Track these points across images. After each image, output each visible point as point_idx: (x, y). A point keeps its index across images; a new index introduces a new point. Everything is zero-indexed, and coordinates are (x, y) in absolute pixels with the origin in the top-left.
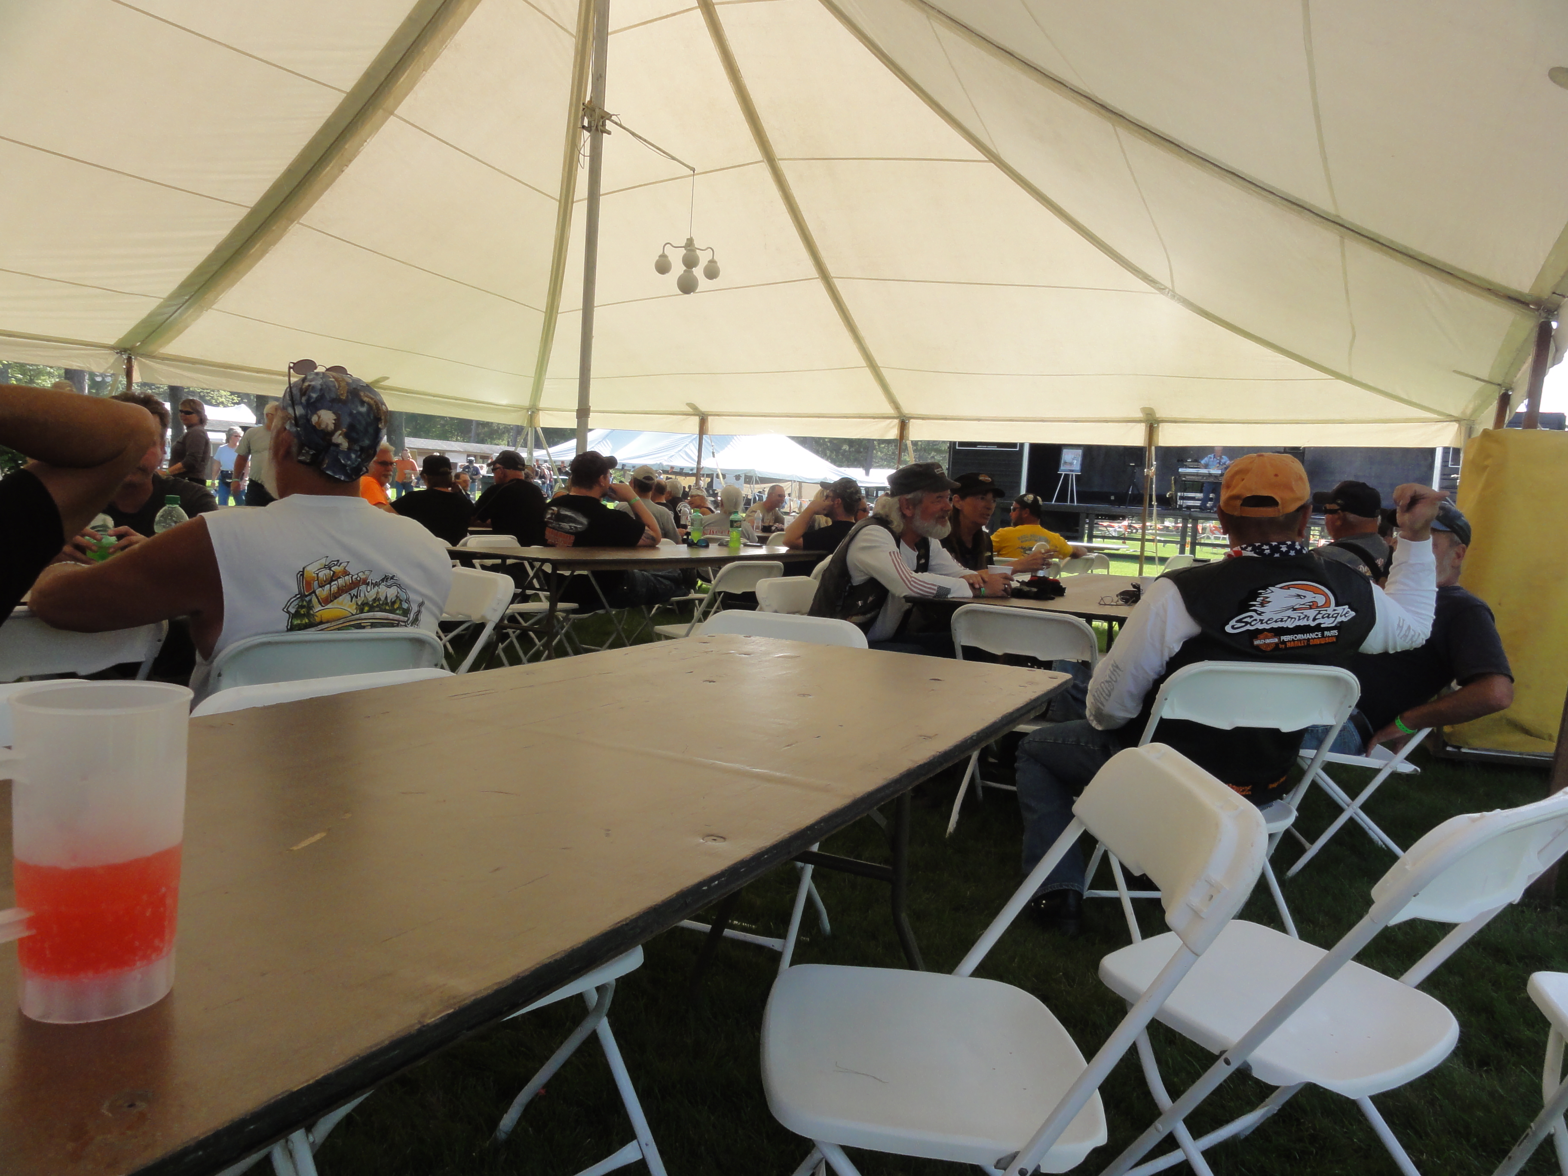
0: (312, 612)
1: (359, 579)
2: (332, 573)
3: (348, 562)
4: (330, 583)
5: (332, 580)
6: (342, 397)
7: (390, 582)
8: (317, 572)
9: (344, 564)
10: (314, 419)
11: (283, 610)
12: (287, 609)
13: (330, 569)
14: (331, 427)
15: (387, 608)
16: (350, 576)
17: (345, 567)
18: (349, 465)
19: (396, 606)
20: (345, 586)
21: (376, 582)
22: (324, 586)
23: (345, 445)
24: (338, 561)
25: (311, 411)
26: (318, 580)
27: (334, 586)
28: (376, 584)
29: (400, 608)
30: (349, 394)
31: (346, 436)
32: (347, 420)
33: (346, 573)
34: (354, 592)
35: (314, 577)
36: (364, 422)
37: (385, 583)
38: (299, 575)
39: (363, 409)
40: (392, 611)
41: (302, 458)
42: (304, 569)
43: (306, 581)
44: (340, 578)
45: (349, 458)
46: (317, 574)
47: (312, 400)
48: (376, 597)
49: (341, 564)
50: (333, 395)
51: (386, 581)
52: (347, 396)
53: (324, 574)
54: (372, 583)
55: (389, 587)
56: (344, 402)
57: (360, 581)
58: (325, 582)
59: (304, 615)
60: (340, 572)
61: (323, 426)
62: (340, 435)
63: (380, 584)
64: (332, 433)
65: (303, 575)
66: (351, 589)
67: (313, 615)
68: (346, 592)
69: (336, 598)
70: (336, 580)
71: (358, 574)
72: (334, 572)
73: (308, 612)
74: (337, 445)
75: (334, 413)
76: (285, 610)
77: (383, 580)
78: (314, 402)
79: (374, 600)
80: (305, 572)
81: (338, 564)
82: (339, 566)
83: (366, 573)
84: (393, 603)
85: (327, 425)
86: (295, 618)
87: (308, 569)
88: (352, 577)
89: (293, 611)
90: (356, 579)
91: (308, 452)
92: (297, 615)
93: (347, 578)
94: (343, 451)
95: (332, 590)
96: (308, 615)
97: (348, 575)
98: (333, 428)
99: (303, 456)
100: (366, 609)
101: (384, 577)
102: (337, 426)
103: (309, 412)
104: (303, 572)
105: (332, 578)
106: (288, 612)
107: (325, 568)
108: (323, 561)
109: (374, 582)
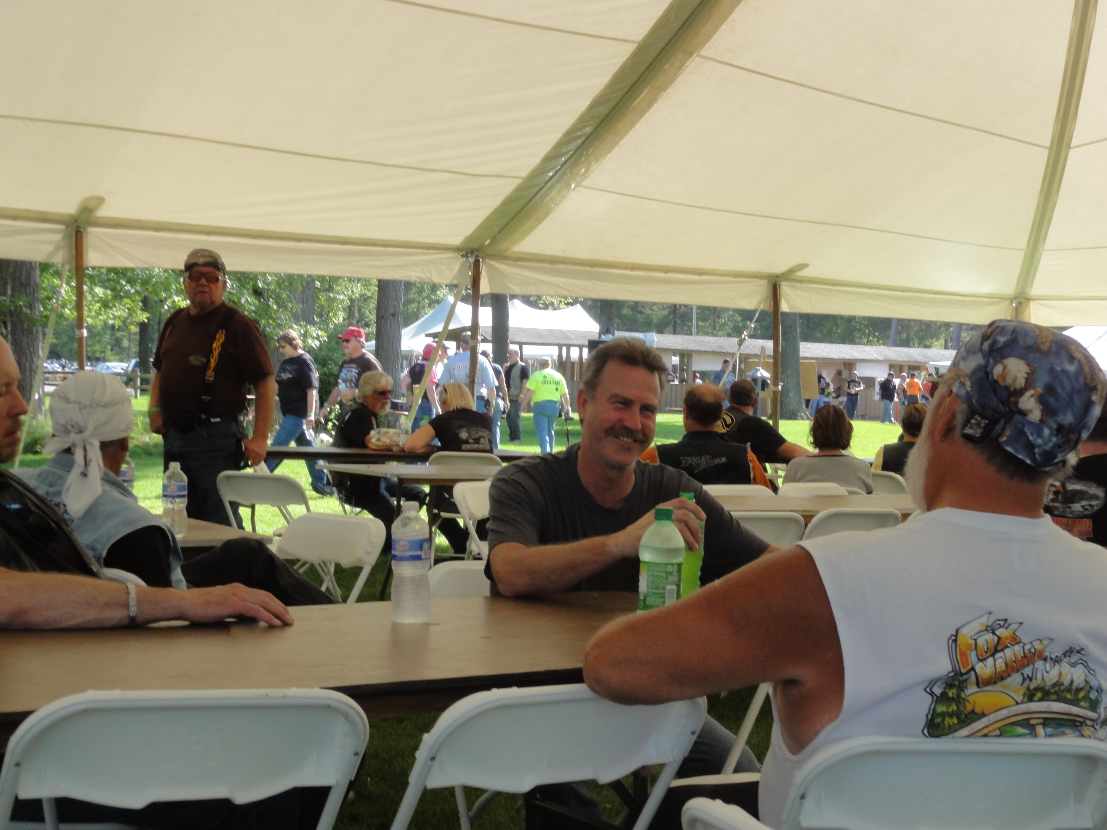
0: (963, 696)
1: (1033, 650)
2: (996, 639)
3: (1021, 624)
4: (993, 655)
5: (996, 651)
6: (1042, 347)
7: (1074, 658)
8: (975, 637)
9: (1014, 627)
10: (998, 370)
11: (925, 690)
12: (931, 690)
13: (993, 633)
14: (1021, 382)
15: (1069, 696)
16: (1021, 645)
17: (1016, 630)
18: (1039, 446)
19: (1081, 695)
20: (1015, 662)
21: (1057, 657)
22: (985, 659)
23: (1036, 415)
24: (1006, 620)
25: (994, 359)
26: (976, 649)
27: (1000, 661)
28: (1057, 661)
29: (1086, 698)
30: (1053, 344)
31: (1041, 400)
32: (1043, 379)
33: (1015, 640)
34: (1028, 671)
35: (971, 645)
36: (1068, 387)
37: (1068, 658)
38: (951, 641)
39: (1071, 368)
40: (1075, 702)
41: (968, 431)
42: (957, 631)
43: (960, 650)
44: (1007, 647)
45: (1040, 435)
46: (975, 640)
47: (1000, 345)
48: (1058, 682)
49: (1009, 625)
50: (1030, 342)
51: (1070, 656)
52: (1050, 347)
53: (987, 639)
54: (1051, 659)
55: (1073, 665)
56: (1045, 354)
57: (1034, 654)
58: (986, 652)
59: (953, 699)
60: (1007, 638)
61: (1009, 381)
62: (1032, 396)
63: (1061, 661)
64: (1020, 393)
65: (955, 641)
66: (1024, 666)
67: (964, 699)
68: (1018, 671)
69: (1002, 679)
70: (1002, 650)
71: (1031, 643)
72: (999, 638)
73: (958, 696)
74: (1024, 414)
75: (1028, 364)
76: (928, 690)
77: (1065, 655)
78: (1002, 348)
79: (1055, 685)
80: (959, 637)
81: (1005, 626)
82: (1007, 628)
83: (1045, 642)
84: (1078, 690)
85: (1015, 379)
86: (940, 703)
87: (963, 631)
88: (1023, 647)
89: (938, 691)
90: (1029, 650)
91: (978, 424)
92: (943, 698)
93: (1017, 648)
94: (1031, 423)
95: (998, 666)
96: (958, 700)
97: (1018, 643)
98: (1023, 384)
99: (972, 428)
100: (1039, 695)
101: (1067, 649)
102: (1029, 383)
103: (991, 361)
104: (956, 636)
105: (996, 647)
106: (932, 694)
107: (986, 630)
108: (985, 620)
109: (1053, 656)
